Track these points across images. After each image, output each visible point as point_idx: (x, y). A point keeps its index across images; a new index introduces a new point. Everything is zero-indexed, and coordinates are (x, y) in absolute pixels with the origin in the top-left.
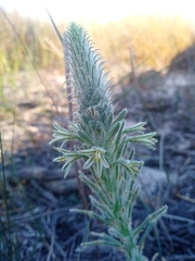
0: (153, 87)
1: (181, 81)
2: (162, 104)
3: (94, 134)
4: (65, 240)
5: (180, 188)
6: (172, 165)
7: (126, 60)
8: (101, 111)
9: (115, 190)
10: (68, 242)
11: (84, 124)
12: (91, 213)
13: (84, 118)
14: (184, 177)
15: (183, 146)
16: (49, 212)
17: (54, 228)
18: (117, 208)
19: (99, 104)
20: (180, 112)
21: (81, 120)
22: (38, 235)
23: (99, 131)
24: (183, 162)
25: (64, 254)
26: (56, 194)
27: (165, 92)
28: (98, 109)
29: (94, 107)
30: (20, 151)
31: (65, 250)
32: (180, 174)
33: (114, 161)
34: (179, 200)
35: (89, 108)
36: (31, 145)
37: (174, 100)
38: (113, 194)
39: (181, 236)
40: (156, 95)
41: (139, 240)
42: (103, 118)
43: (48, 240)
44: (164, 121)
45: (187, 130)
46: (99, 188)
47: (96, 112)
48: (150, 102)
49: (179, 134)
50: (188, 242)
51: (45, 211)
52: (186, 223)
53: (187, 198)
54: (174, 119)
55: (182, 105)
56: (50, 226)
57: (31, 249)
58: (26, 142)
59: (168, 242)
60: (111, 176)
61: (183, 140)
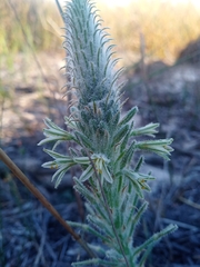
0: (160, 80)
1: (190, 75)
2: (169, 99)
3: (94, 136)
4: (56, 240)
5: (183, 190)
6: (176, 165)
7: (134, 49)
8: (106, 107)
9: (117, 205)
10: (59, 243)
11: (83, 123)
12: (85, 226)
13: (83, 115)
14: (188, 179)
15: (188, 145)
16: (40, 210)
17: (45, 227)
18: (117, 224)
19: (104, 99)
20: (187, 108)
21: (80, 117)
22: (28, 233)
23: (102, 133)
24: (188, 163)
25: (54, 255)
26: (50, 189)
27: (172, 86)
28: (103, 105)
29: (98, 102)
30: (14, 139)
31: (55, 250)
32: (185, 176)
33: (118, 170)
34: (181, 203)
35: (91, 104)
36: (26, 134)
37: (182, 95)
38: (114, 209)
39: (181, 243)
40: (163, 88)
41: (139, 259)
42: (107, 118)
43: (38, 240)
44: (170, 117)
45: (193, 129)
46: (98, 201)
47: (99, 109)
48: (156, 95)
49: (185, 132)
50: (188, 251)
51: (37, 207)
52: (188, 230)
53: (189, 202)
54: (180, 116)
55: (190, 101)
56: (41, 225)
57: (19, 248)
58: (20, 130)
59: (168, 249)
60: (113, 188)
61: (188, 138)
